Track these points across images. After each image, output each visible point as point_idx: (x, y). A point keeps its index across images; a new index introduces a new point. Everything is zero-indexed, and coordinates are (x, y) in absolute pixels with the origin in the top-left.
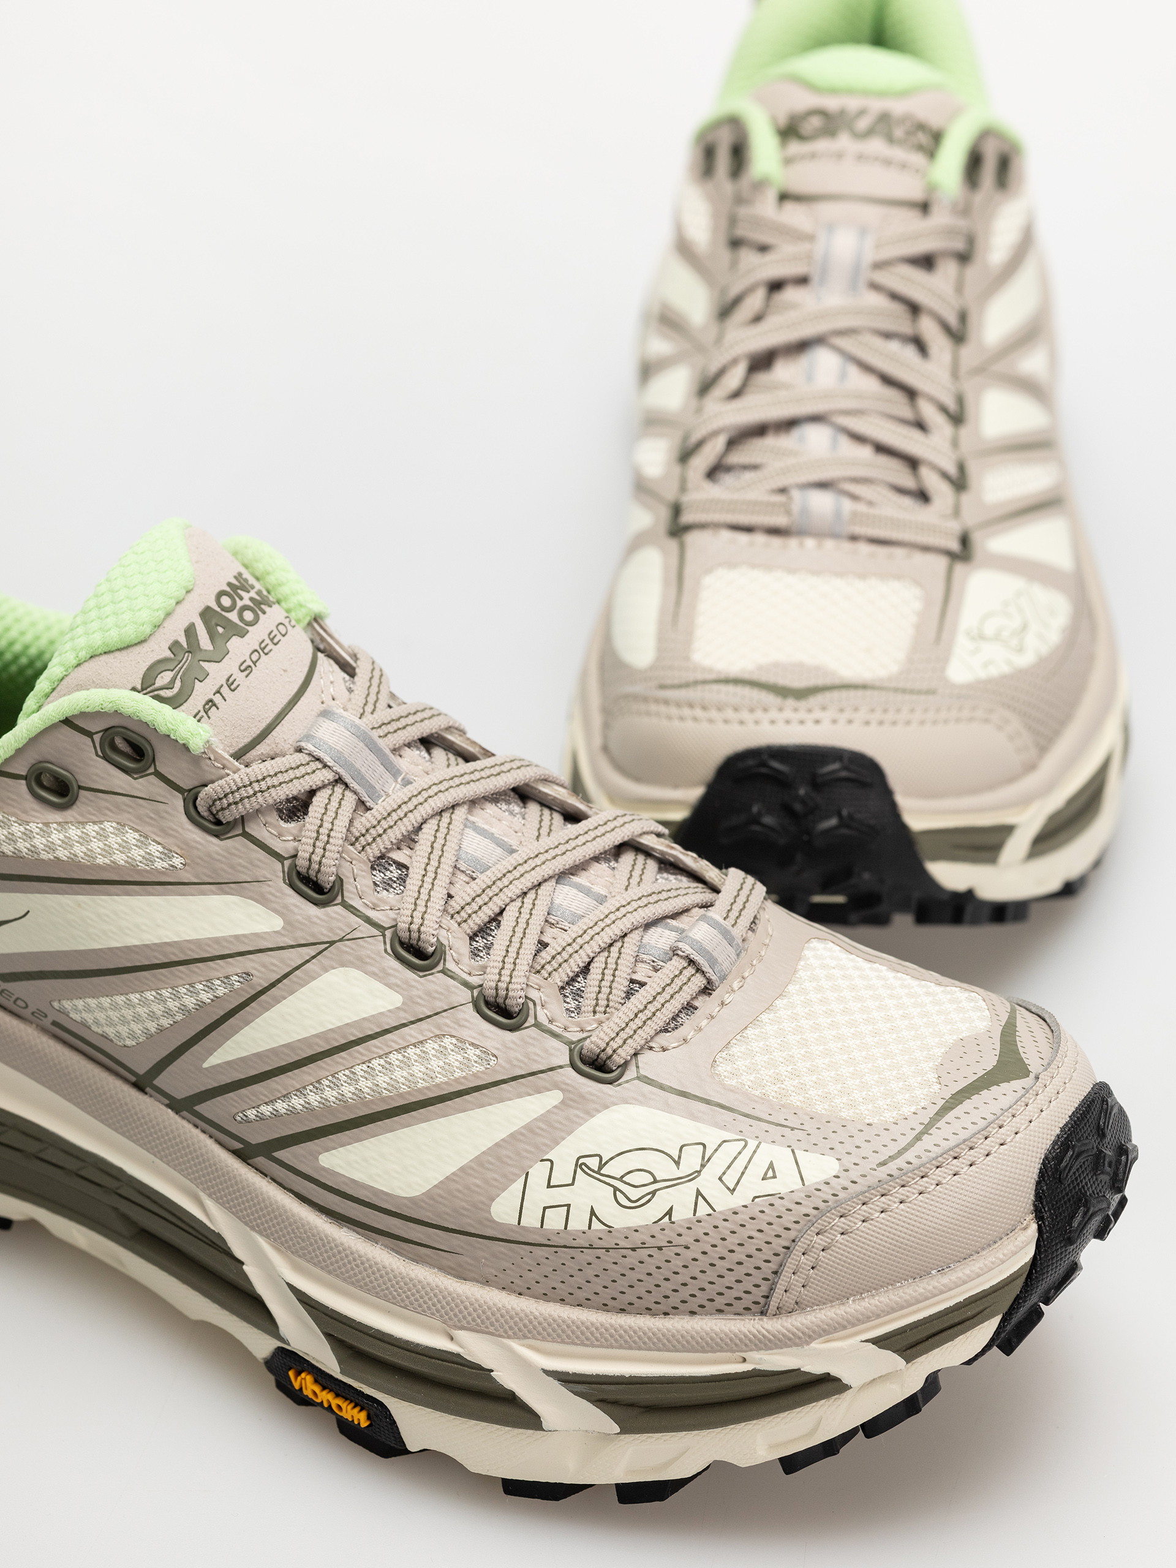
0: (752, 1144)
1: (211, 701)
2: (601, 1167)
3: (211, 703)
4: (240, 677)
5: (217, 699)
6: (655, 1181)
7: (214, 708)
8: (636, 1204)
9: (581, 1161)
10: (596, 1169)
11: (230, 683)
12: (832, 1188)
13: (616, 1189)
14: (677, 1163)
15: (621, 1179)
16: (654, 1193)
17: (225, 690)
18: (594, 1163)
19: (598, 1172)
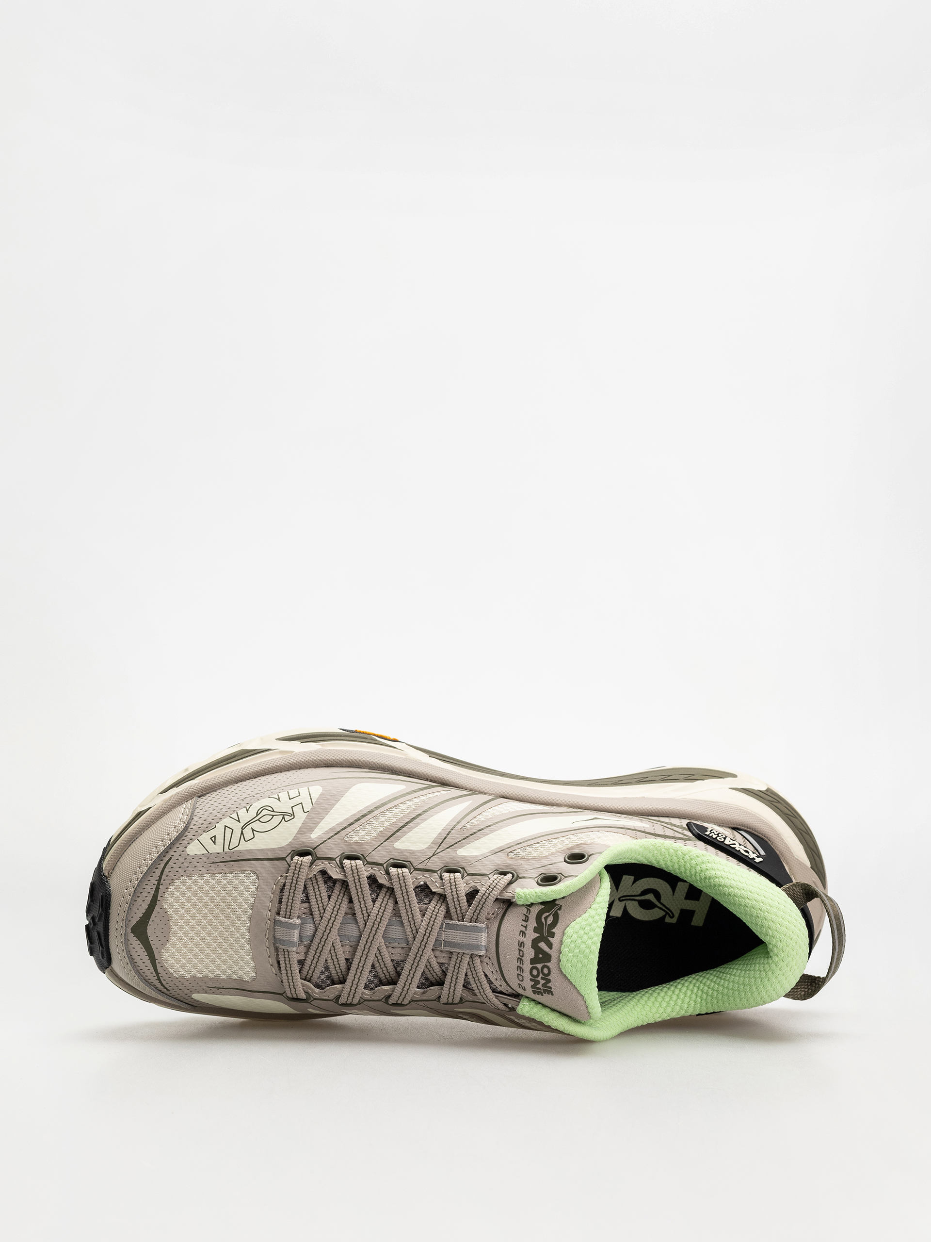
0: (226, 850)
1: (527, 922)
2: (283, 818)
3: (526, 920)
4: (522, 939)
5: (525, 924)
6: (258, 820)
7: (524, 919)
8: (263, 808)
9: (293, 817)
10: (285, 816)
11: (523, 933)
12: (183, 846)
13: (273, 811)
14: (253, 830)
15: (273, 816)
16: (257, 815)
17: (524, 929)
18: (287, 818)
19: (284, 815)
